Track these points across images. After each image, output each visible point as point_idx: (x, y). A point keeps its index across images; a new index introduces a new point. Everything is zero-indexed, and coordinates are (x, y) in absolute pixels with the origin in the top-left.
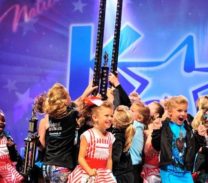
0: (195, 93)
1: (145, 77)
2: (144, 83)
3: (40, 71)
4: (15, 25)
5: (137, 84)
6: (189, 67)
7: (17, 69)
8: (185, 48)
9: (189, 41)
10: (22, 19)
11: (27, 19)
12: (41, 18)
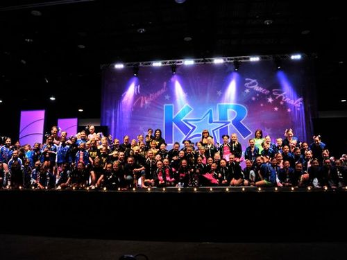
0: (213, 131)
1: (194, 125)
2: (194, 128)
3: (152, 123)
4: (142, 105)
5: (191, 128)
6: (211, 121)
7: (144, 122)
8: (209, 115)
9: (210, 111)
10: (144, 103)
11: (146, 102)
12: (152, 102)
